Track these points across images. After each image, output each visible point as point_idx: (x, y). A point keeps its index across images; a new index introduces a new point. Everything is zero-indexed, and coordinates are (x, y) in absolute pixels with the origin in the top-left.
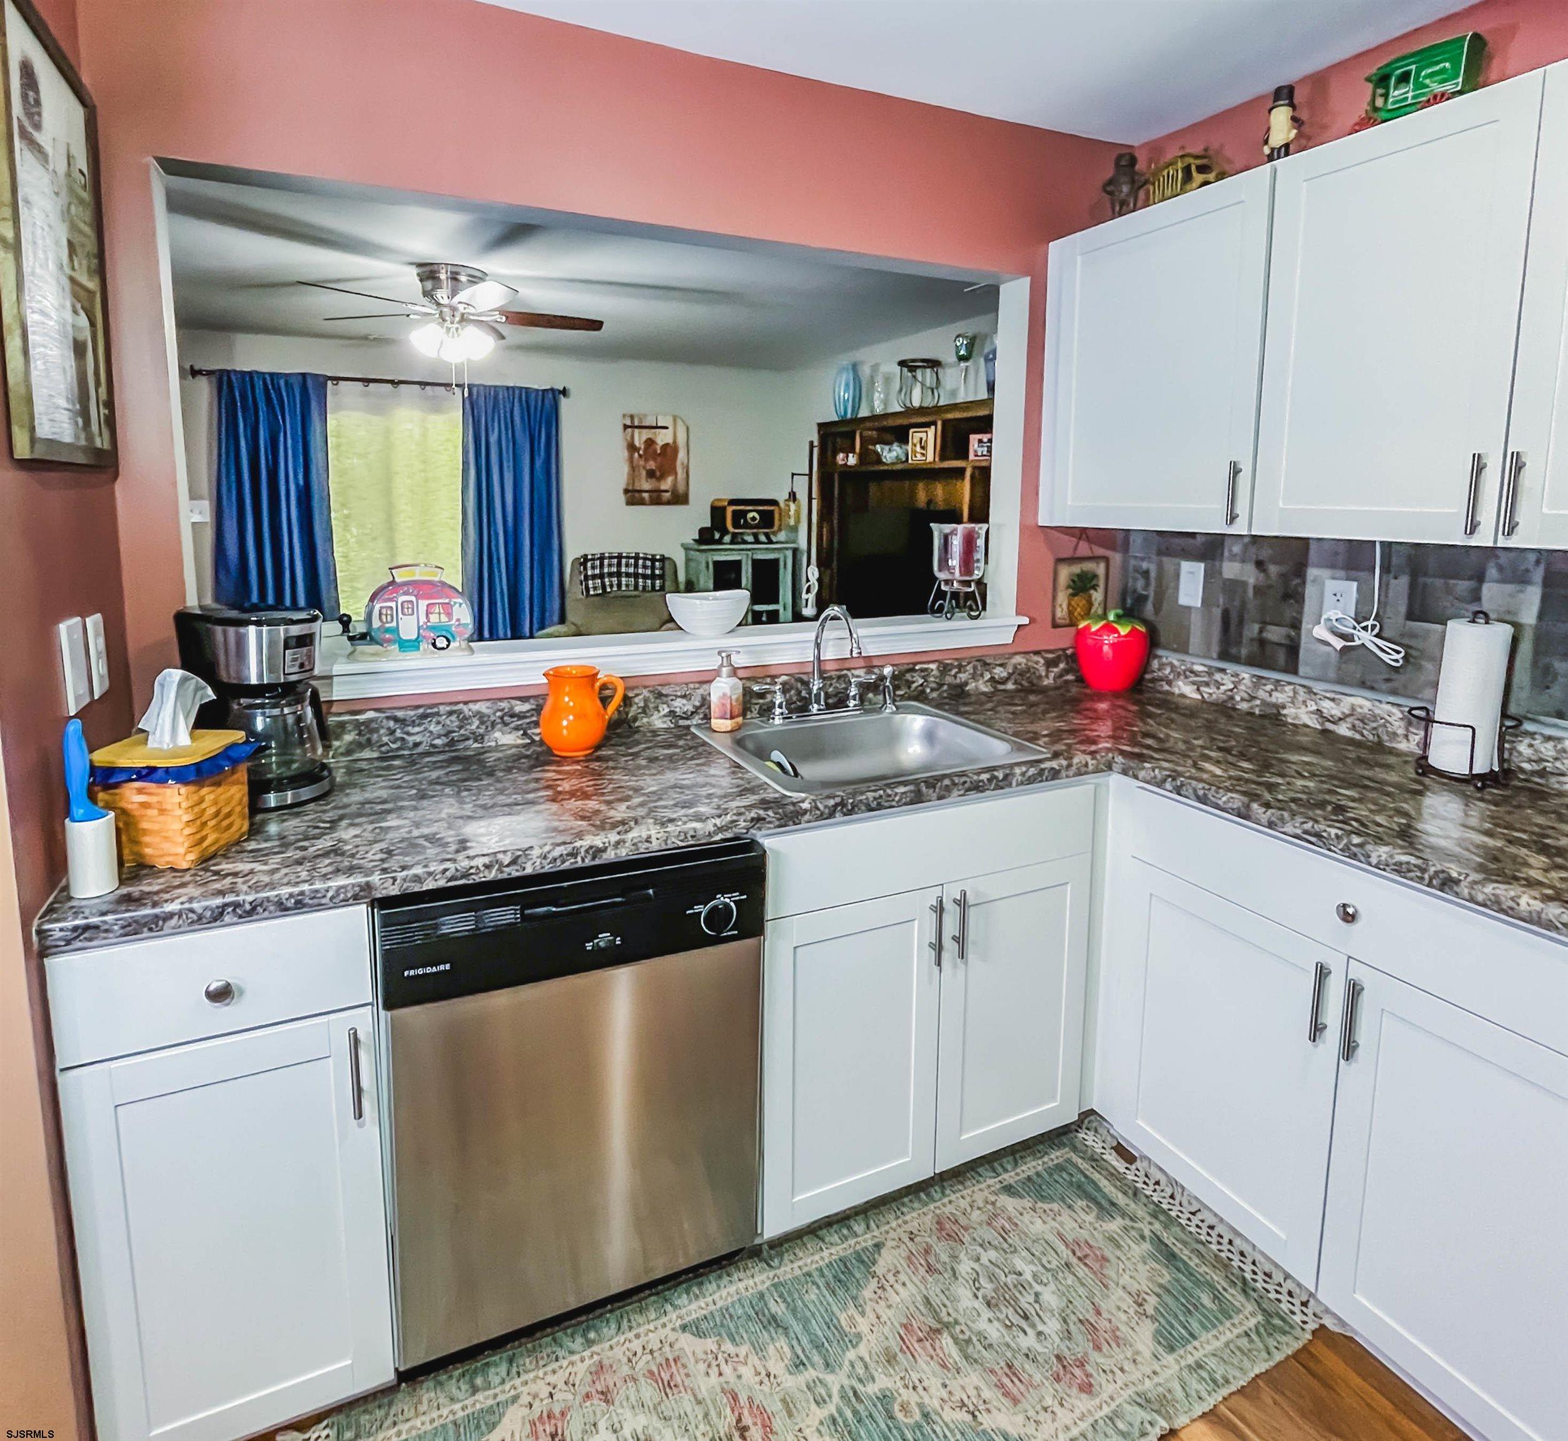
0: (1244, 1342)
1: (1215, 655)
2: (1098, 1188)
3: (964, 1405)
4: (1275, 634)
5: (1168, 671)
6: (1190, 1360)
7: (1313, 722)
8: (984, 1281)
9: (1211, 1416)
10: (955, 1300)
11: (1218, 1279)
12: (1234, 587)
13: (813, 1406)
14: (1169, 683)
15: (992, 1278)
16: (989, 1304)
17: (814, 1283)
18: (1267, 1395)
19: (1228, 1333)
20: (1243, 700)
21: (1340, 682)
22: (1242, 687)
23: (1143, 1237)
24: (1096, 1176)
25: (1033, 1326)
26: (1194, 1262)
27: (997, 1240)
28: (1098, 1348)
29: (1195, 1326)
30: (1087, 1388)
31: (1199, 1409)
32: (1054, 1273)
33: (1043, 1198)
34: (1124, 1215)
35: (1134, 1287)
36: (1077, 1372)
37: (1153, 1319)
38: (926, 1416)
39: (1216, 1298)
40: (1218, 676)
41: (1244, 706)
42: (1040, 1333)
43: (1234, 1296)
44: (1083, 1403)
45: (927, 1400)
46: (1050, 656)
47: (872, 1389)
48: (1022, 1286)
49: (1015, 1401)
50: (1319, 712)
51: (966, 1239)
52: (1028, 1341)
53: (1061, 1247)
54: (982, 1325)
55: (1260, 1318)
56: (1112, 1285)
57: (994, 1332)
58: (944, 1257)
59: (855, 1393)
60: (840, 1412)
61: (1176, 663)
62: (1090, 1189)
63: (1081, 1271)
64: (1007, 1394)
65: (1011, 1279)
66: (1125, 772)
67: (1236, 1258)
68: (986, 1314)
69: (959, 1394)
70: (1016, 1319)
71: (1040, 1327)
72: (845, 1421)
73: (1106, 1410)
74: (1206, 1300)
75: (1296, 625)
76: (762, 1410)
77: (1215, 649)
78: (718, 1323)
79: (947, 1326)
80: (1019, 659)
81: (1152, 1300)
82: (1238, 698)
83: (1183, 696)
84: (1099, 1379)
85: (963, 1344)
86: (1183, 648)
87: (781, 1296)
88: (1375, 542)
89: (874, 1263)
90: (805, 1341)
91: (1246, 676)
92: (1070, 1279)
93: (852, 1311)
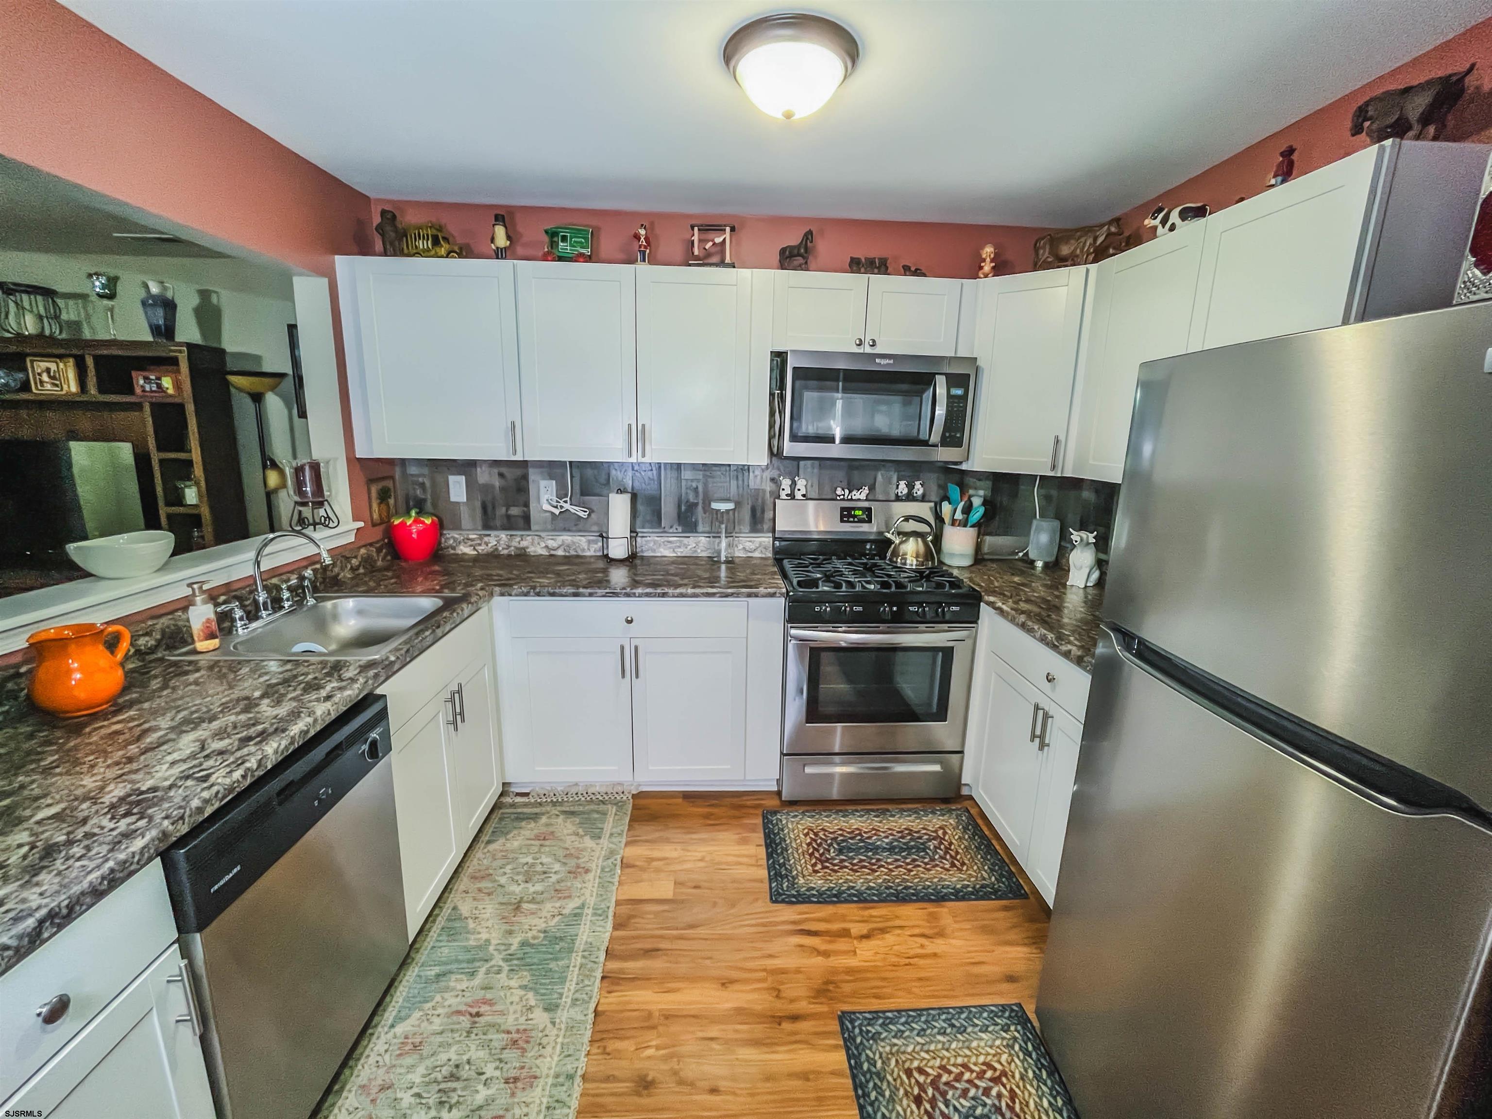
0: (617, 817)
1: (480, 528)
2: (526, 814)
3: (554, 916)
4: (515, 511)
5: (451, 542)
6: (608, 836)
7: (545, 552)
8: (516, 878)
9: (627, 844)
10: (513, 893)
11: (592, 807)
12: (487, 488)
13: (498, 976)
14: (454, 548)
15: (518, 874)
16: (527, 882)
17: (440, 947)
18: (636, 825)
19: (610, 819)
20: (503, 549)
21: (554, 530)
22: (502, 542)
23: (557, 815)
24: (519, 810)
25: (551, 873)
26: (581, 809)
27: (504, 861)
28: (578, 858)
29: (600, 826)
30: (587, 871)
31: (623, 845)
32: (539, 852)
33: (507, 833)
34: (543, 814)
35: (570, 831)
36: (579, 870)
37: (585, 835)
38: (545, 932)
39: (598, 812)
40: (486, 539)
41: (505, 552)
42: (555, 873)
43: (602, 807)
44: (590, 876)
45: (539, 928)
46: (378, 545)
47: (515, 947)
48: (533, 865)
49: (570, 897)
50: (547, 547)
51: (491, 871)
52: (554, 878)
53: (533, 842)
54: (532, 889)
55: (615, 807)
56: (563, 838)
57: (539, 887)
58: (490, 885)
59: (510, 955)
60: (509, 966)
61: (457, 536)
62: (521, 816)
63: (547, 843)
64: (565, 898)
65: (525, 868)
66: (502, 595)
67: (592, 796)
68: (529, 885)
69: (549, 915)
70: (543, 876)
71: (553, 871)
72: (516, 965)
73: (599, 871)
74: (596, 816)
75: (527, 505)
76: (477, 1001)
77: (479, 524)
78: (410, 1005)
79: (520, 902)
80: (363, 551)
81: (581, 831)
82: (500, 548)
83: (464, 554)
84: (588, 865)
85: (533, 901)
86: (458, 527)
87: (430, 966)
88: (565, 462)
89: (461, 915)
90: (464, 965)
91: (504, 536)
92: (547, 849)
93: (472, 937)
